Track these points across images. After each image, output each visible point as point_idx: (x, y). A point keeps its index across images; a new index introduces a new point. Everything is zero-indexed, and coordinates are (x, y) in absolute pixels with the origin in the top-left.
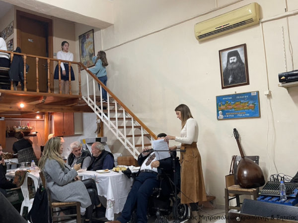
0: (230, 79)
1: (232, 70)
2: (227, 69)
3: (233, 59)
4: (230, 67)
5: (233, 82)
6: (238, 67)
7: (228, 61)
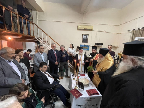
0: (84, 41)
1: (85, 39)
2: (83, 39)
3: (85, 37)
4: (84, 38)
5: (84, 42)
6: (86, 39)
7: (84, 37)
